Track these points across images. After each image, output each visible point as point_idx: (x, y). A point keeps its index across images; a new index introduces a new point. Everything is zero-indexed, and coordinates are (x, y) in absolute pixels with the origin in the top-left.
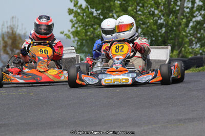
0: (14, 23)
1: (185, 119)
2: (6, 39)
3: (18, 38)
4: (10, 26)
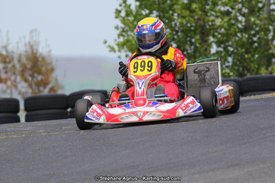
0: (34, 38)
2: (24, 60)
3: (40, 59)
4: (29, 43)
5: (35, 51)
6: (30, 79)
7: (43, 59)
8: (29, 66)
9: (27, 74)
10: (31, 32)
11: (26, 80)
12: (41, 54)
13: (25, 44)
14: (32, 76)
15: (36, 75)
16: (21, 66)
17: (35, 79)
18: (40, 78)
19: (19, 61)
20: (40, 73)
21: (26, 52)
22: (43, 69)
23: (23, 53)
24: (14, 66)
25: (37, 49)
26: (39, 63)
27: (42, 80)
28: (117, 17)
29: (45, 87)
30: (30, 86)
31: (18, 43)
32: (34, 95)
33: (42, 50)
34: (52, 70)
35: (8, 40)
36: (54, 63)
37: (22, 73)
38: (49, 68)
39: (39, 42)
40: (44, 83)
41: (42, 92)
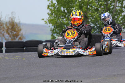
0: (13, 15)
1: (118, 75)
2: (8, 25)
3: (15, 25)
4: (11, 17)
5: (13, 21)
6: (11, 33)
7: (17, 25)
8: (10, 28)
9: (9, 31)
10: (12, 13)
11: (9, 34)
12: (16, 23)
13: (9, 18)
14: (12, 32)
15: (13, 32)
16: (7, 28)
17: (13, 34)
18: (15, 33)
19: (6, 25)
20: (15, 31)
21: (9, 21)
22: (17, 29)
23: (8, 22)
24: (3, 27)
25: (14, 20)
26: (15, 27)
27: (16, 34)
28: (48, 9)
29: (17, 37)
30: (10, 36)
31: (6, 17)
32: (12, 41)
33: (16, 21)
34: (20, 30)
35: (1, 15)
36: (21, 27)
37: (7, 30)
38: (19, 29)
39: (15, 17)
40: (17, 35)
41: (15, 39)
